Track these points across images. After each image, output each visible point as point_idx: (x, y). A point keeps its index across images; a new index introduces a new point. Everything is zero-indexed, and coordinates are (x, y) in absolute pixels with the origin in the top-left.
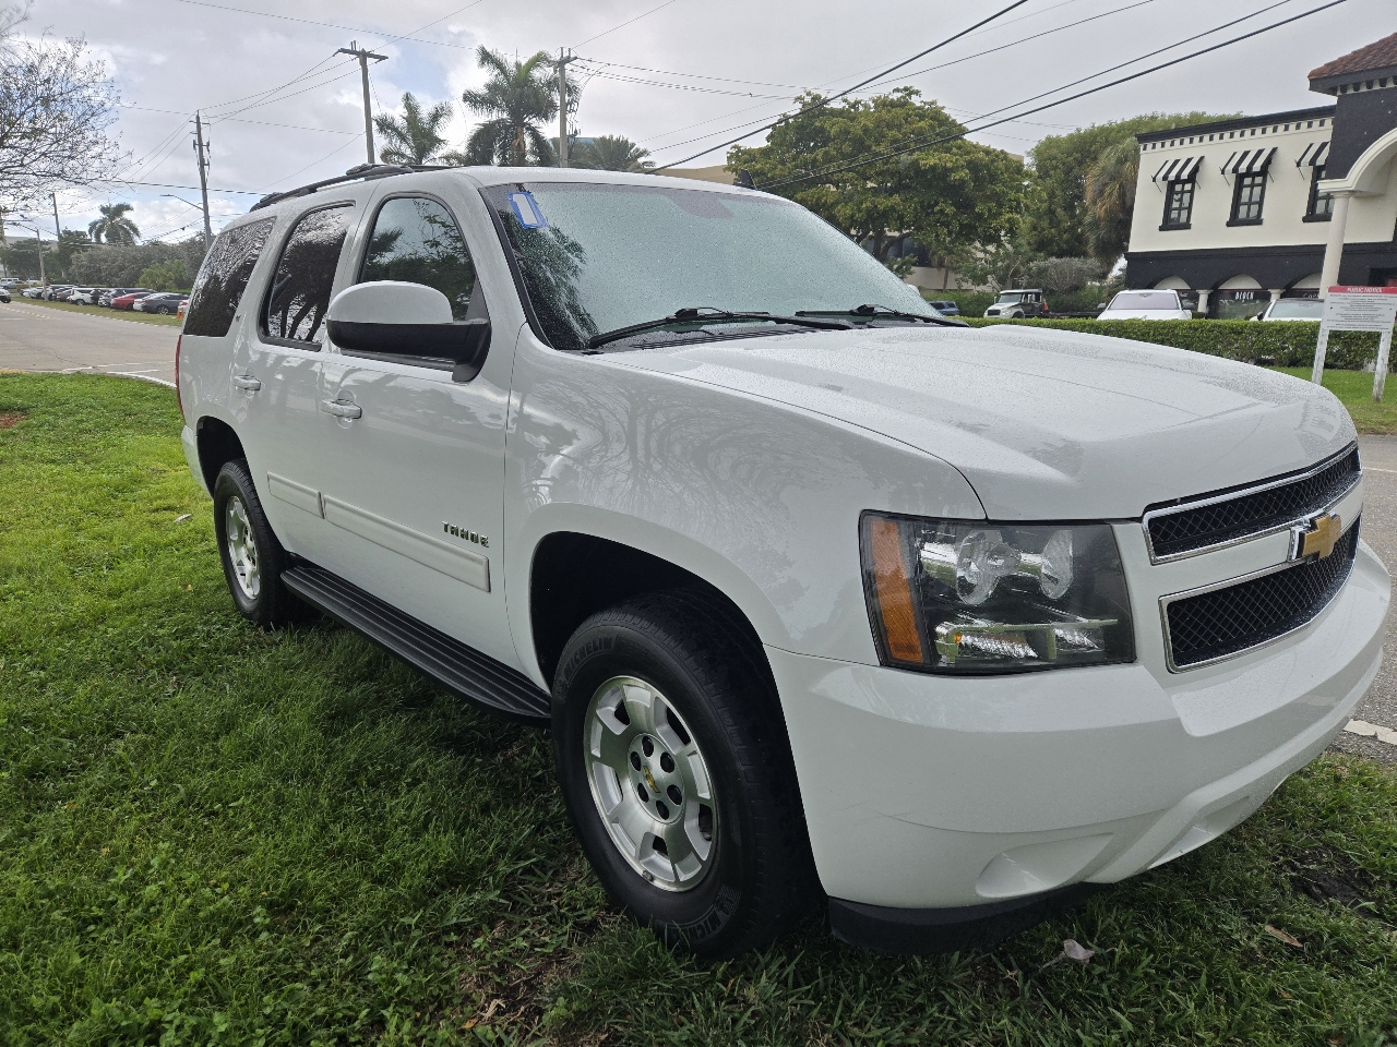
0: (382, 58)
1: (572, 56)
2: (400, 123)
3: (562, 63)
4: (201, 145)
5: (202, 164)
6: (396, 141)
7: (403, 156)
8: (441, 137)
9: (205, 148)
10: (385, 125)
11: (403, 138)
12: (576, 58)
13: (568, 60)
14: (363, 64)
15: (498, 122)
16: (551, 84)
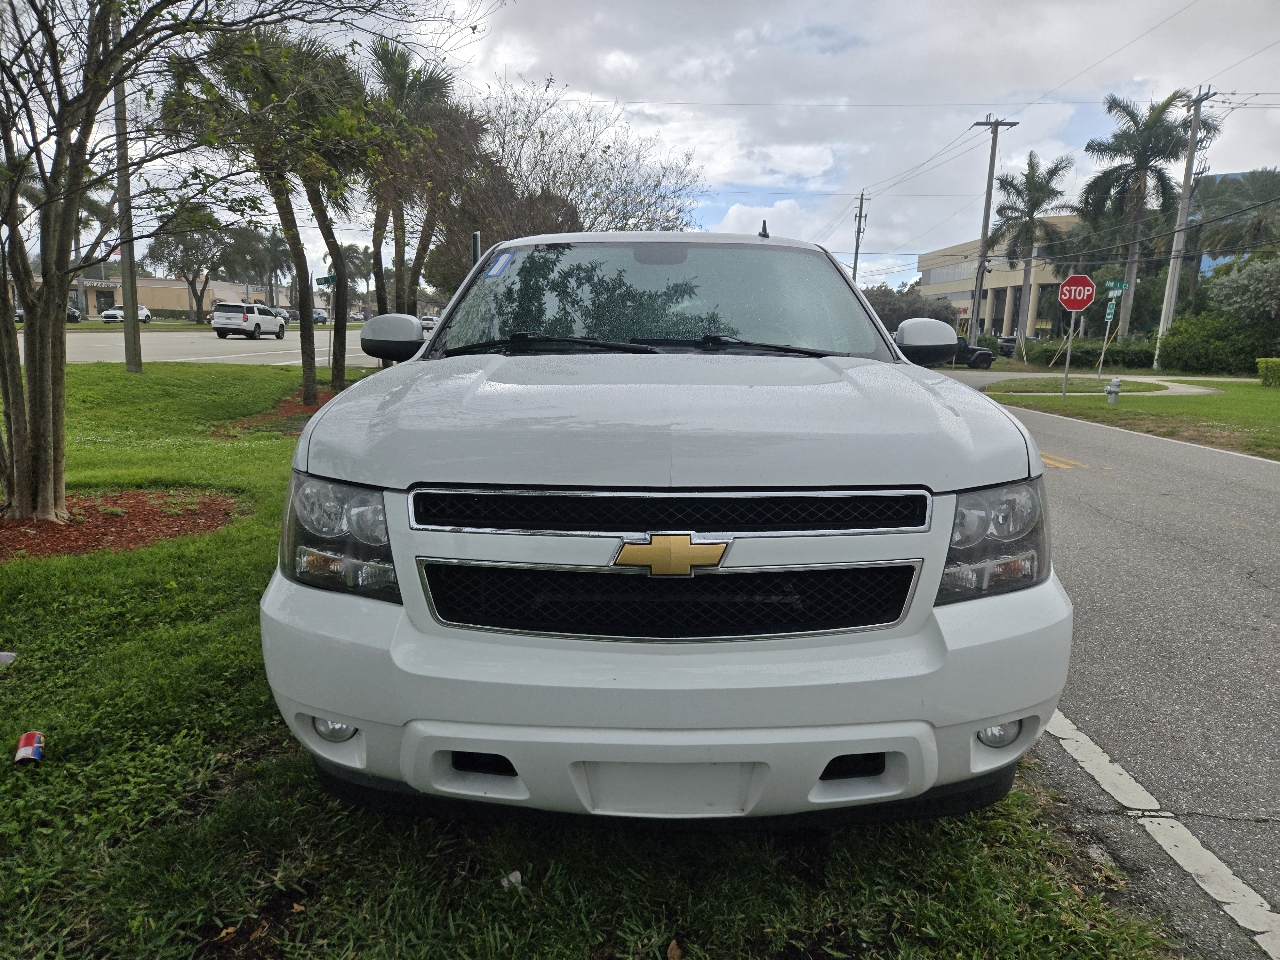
0: (1012, 124)
1: (1211, 92)
2: (1020, 180)
3: (1198, 102)
4: (860, 216)
5: (859, 232)
6: (1014, 197)
7: (1016, 210)
8: (1059, 188)
9: (863, 219)
10: (1006, 184)
11: (1019, 193)
12: (1215, 94)
13: (1207, 96)
14: (995, 133)
15: (1121, 167)
16: (1186, 124)
